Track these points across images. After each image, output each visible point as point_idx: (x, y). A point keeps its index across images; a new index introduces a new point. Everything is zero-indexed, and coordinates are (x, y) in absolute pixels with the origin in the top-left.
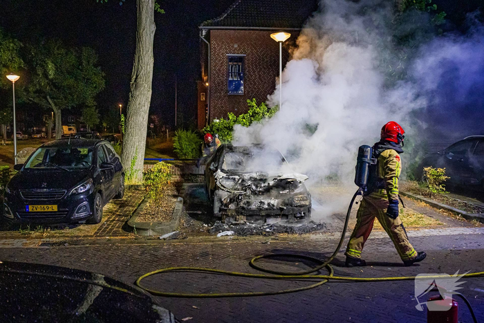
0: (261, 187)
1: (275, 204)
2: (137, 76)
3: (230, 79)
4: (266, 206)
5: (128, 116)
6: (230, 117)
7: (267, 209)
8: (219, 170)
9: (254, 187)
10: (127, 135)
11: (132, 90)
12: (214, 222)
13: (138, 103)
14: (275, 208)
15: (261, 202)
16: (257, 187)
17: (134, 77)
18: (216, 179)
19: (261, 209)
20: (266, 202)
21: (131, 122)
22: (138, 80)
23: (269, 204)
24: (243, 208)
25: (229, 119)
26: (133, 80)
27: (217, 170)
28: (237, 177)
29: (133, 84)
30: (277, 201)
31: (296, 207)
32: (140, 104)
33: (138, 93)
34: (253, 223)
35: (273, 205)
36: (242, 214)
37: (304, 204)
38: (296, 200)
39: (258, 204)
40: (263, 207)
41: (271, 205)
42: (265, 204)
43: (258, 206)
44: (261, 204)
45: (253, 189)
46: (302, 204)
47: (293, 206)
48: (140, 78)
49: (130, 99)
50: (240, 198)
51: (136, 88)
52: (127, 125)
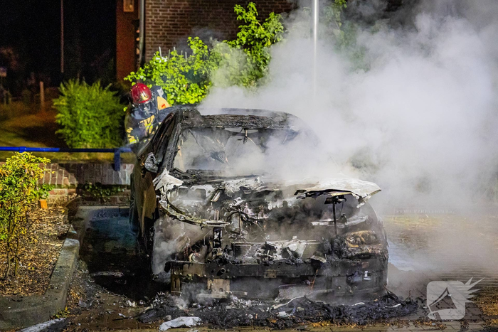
0: (267, 211)
1: (301, 252)
4: (278, 257)
6: (194, 48)
7: (280, 263)
8: (166, 172)
9: (250, 212)
12: (152, 296)
14: (299, 260)
15: (269, 248)
16: (256, 211)
18: (158, 192)
19: (266, 264)
20: (279, 247)
23: (284, 251)
24: (223, 261)
25: (190, 52)
27: (160, 171)
28: (209, 188)
30: (304, 243)
31: (351, 258)
34: (246, 298)
35: (296, 255)
36: (219, 275)
37: (370, 251)
38: (350, 242)
39: (260, 252)
40: (271, 259)
41: (290, 253)
42: (276, 252)
43: (258, 255)
44: (265, 252)
45: (246, 215)
46: (364, 252)
47: (343, 256)
50: (216, 237)
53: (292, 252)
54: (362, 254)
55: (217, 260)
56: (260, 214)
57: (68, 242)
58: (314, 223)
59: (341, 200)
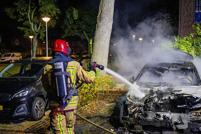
0: (162, 100)
1: (170, 118)
3: (197, 12)
5: (95, 40)
8: (135, 83)
9: (156, 100)
10: (93, 54)
11: (97, 21)
13: (101, 31)
14: (170, 121)
15: (157, 115)
17: (100, 12)
20: (162, 115)
21: (97, 44)
22: (102, 14)
23: (164, 117)
26: (99, 14)
28: (149, 89)
29: (99, 17)
30: (172, 114)
33: (101, 24)
36: (138, 124)
38: (193, 115)
39: (155, 116)
40: (158, 120)
41: (166, 118)
42: (161, 117)
43: (154, 117)
44: (157, 116)
45: (154, 101)
48: (104, 13)
49: (96, 29)
50: (140, 109)
51: (100, 21)
52: (94, 47)
53: (167, 117)
54: (198, 120)
55: (138, 118)
56: (160, 101)
57: (112, 104)
58: (178, 106)
59: (188, 98)
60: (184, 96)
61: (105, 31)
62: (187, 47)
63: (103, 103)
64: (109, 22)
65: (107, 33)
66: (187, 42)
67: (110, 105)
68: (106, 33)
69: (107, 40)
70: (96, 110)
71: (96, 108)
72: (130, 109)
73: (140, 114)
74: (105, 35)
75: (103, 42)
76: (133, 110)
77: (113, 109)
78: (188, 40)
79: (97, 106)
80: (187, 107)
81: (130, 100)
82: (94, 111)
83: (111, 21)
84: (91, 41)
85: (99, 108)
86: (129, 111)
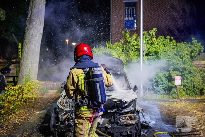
2: (31, 14)
3: (127, 19)
5: (24, 44)
10: (22, 59)
11: (27, 24)
13: (31, 34)
14: (100, 126)
17: (30, 14)
21: (26, 48)
22: (32, 16)
26: (29, 16)
29: (28, 20)
31: (122, 125)
32: (32, 35)
33: (31, 26)
35: (99, 124)
37: (130, 123)
38: (123, 119)
46: (128, 123)
47: (119, 125)
48: (34, 15)
49: (26, 31)
50: (71, 115)
51: (30, 23)
52: (23, 51)
54: (127, 124)
55: (69, 125)
57: (42, 111)
58: (109, 111)
59: (118, 103)
60: (114, 100)
61: (35, 34)
62: (118, 53)
63: (33, 110)
64: (40, 25)
65: (38, 37)
66: (118, 47)
67: (40, 113)
68: (36, 36)
69: (38, 43)
70: (25, 119)
71: (25, 117)
72: (61, 116)
73: (72, 120)
74: (35, 38)
75: (33, 46)
76: (64, 117)
77: (43, 116)
78: (118, 46)
79: (26, 114)
80: (117, 111)
81: (61, 107)
82: (22, 120)
83: (42, 24)
84: (20, 44)
85: (28, 116)
86: (60, 118)
